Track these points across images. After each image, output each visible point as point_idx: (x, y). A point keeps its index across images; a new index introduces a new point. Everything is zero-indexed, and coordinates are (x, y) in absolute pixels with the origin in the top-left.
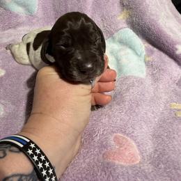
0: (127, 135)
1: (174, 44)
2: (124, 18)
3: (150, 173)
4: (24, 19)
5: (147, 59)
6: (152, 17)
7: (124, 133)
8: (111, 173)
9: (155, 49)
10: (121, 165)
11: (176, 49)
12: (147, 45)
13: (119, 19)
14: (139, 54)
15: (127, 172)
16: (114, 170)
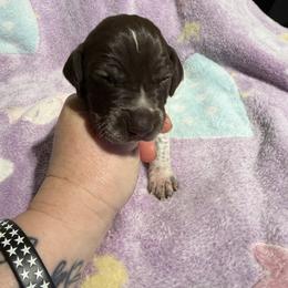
4: (19, 63)
5: (245, 95)
6: (237, 32)
9: (251, 79)
14: (228, 88)
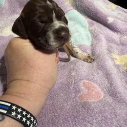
0: (91, 80)
1: (106, 17)
2: (70, 3)
3: (112, 103)
5: (91, 29)
7: (88, 79)
8: (88, 108)
9: (94, 22)
10: (93, 102)
11: (108, 20)
12: (88, 19)
13: (66, 4)
14: (85, 26)
15: (98, 105)
16: (90, 105)
